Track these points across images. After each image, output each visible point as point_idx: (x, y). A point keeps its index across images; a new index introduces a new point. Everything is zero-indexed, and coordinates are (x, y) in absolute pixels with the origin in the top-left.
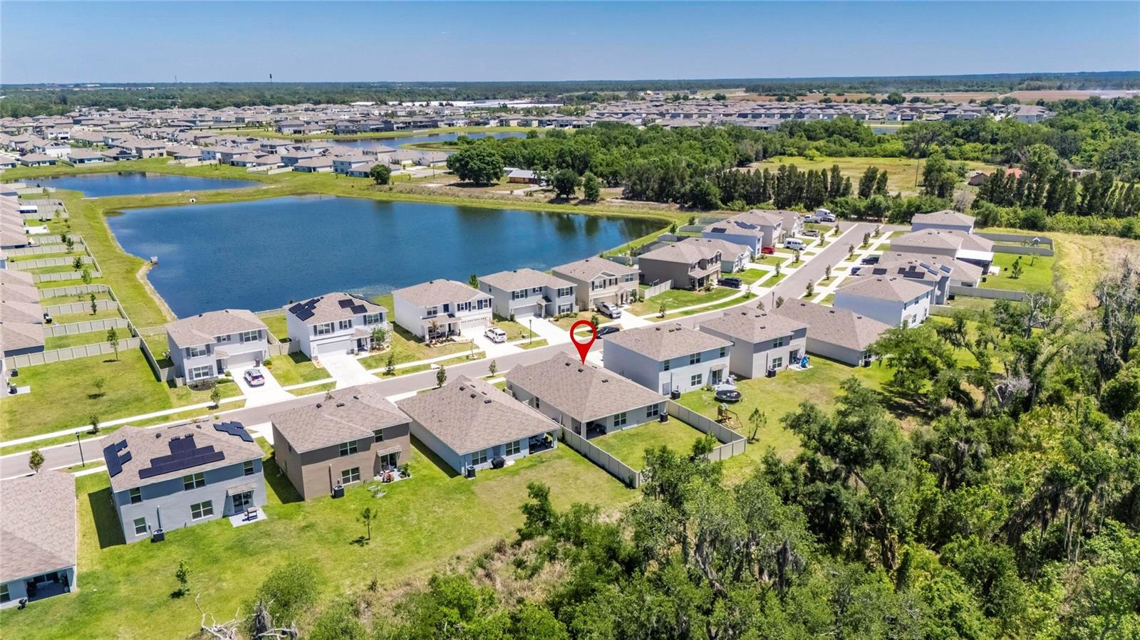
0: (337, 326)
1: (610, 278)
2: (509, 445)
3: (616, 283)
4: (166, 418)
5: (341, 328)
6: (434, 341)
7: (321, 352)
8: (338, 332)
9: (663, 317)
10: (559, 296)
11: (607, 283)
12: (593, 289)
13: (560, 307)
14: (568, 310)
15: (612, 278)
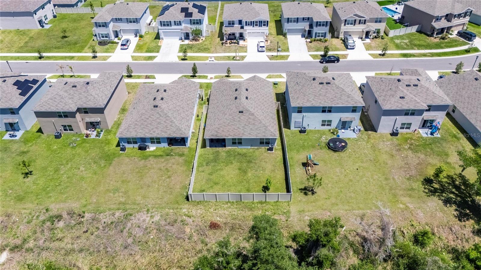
0: (173, 23)
1: (359, 19)
2: (152, 139)
3: (365, 23)
5: (175, 24)
6: (228, 41)
7: (165, 36)
8: (174, 27)
9: (384, 55)
10: (317, 26)
11: (357, 22)
12: (345, 25)
13: (316, 34)
14: (322, 36)
15: (362, 19)
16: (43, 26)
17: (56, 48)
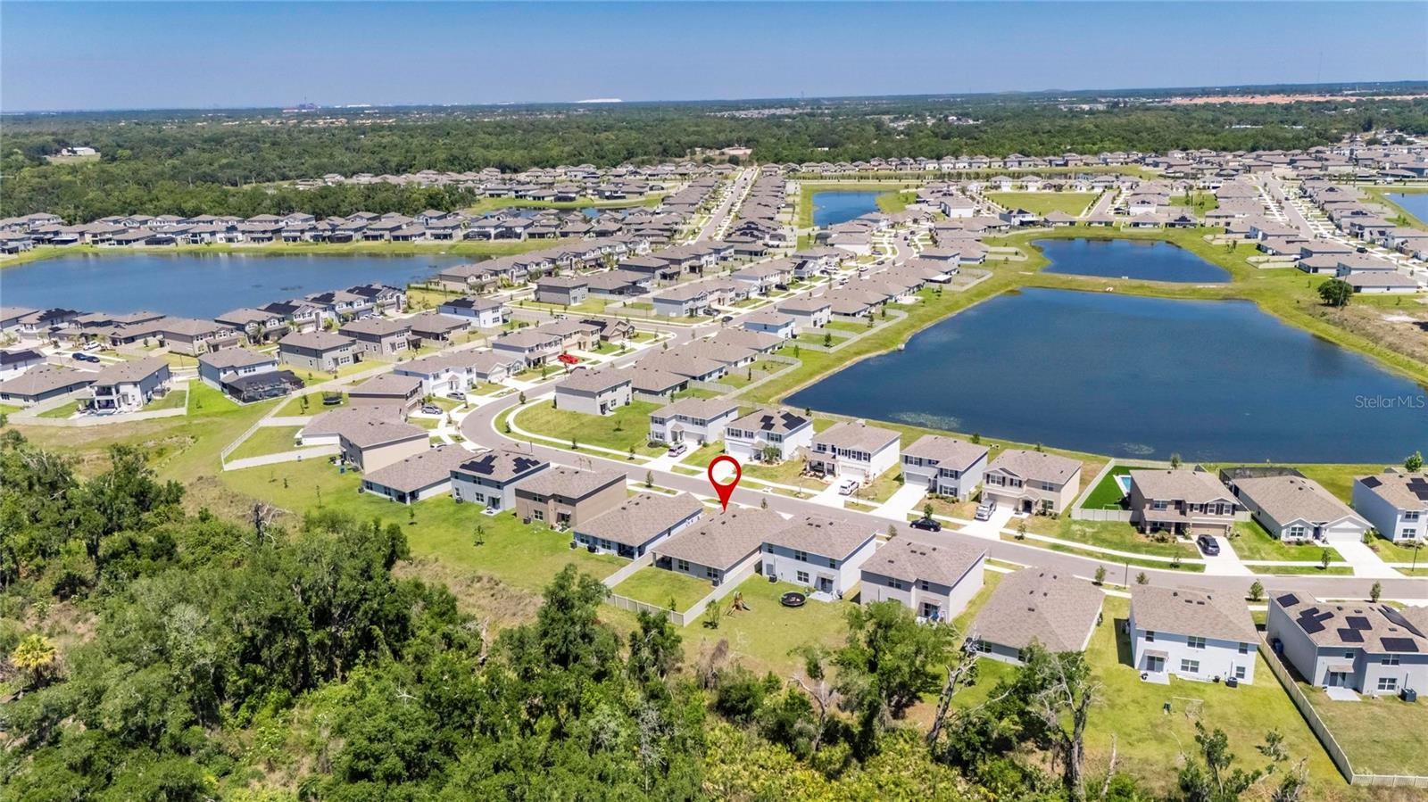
0: (743, 434)
1: (1011, 477)
2: (603, 541)
3: (1020, 486)
4: (606, 454)
6: (811, 473)
9: (1021, 538)
10: (941, 475)
11: (1008, 481)
12: (988, 482)
13: (941, 487)
14: (951, 493)
15: (1014, 478)
16: (603, 413)
17: (598, 440)
